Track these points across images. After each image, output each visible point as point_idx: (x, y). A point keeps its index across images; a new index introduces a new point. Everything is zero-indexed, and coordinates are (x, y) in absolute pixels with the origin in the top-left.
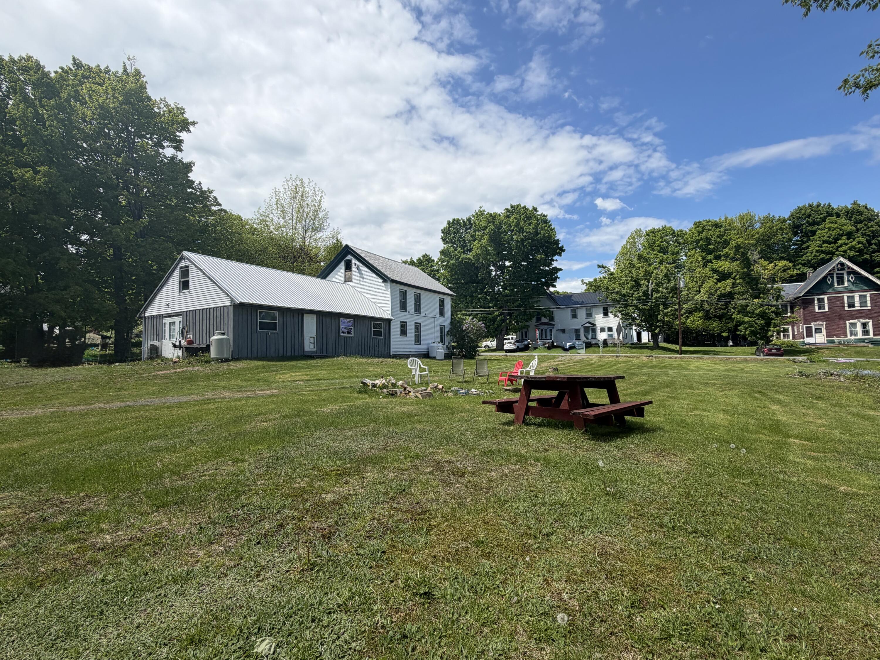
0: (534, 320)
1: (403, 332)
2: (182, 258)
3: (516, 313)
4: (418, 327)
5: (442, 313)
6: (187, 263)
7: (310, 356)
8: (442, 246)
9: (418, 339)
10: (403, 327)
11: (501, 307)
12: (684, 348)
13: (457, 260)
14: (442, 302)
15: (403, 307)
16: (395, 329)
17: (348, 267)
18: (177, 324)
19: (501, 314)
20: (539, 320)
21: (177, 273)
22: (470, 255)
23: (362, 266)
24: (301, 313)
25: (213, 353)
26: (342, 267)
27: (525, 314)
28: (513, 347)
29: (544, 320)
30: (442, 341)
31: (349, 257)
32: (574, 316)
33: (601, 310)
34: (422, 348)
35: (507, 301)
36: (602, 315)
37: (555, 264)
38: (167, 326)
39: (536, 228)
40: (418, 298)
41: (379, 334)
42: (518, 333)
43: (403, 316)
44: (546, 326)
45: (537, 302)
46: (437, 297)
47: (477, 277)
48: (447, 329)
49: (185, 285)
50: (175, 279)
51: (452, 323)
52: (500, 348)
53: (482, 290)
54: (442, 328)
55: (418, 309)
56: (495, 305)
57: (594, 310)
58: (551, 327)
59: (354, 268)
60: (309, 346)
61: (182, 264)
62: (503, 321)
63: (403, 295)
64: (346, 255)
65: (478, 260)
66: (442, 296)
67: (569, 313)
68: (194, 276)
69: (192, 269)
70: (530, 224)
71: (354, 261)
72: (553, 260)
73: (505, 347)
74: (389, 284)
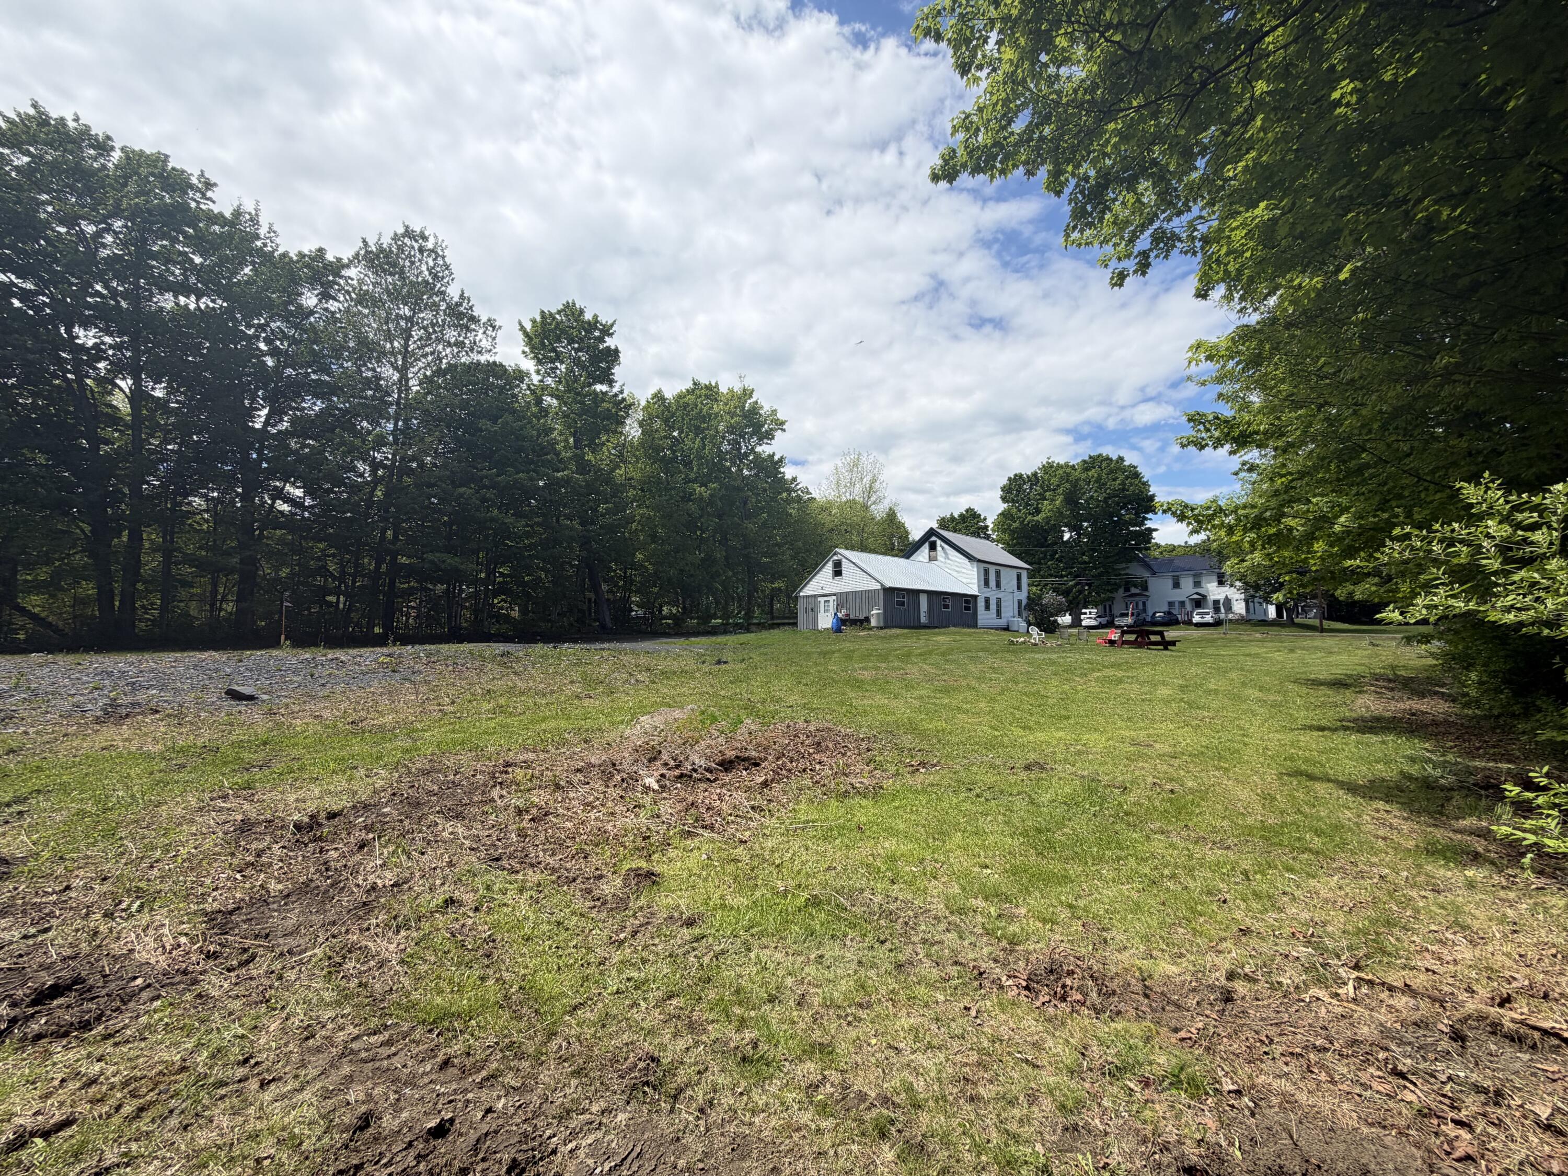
0: (1121, 591)
1: (987, 607)
2: (835, 554)
3: (1097, 583)
4: (999, 601)
5: (1019, 587)
6: (839, 557)
7: (925, 627)
8: (1002, 507)
9: (999, 613)
10: (987, 600)
11: (1077, 576)
12: (1326, 624)
13: (1022, 523)
14: (1019, 577)
15: (986, 583)
16: (981, 604)
17: (933, 547)
18: (831, 603)
19: (1076, 585)
20: (1127, 590)
21: (830, 564)
22: (1039, 518)
23: (946, 547)
24: (918, 592)
25: (873, 622)
26: (926, 546)
27: (1108, 583)
28: (1093, 623)
29: (1134, 590)
30: (1020, 614)
31: (934, 538)
32: (1176, 585)
33: (1215, 578)
34: (1002, 622)
35: (1085, 569)
36: (1216, 584)
37: (1149, 524)
38: (822, 605)
39: (1123, 484)
40: (998, 573)
41: (967, 608)
42: (1100, 607)
43: (987, 593)
44: (1137, 598)
45: (1124, 569)
46: (1015, 572)
47: (1046, 540)
48: (1024, 603)
49: (838, 573)
50: (829, 568)
51: (1029, 598)
52: (1077, 623)
53: (1052, 556)
54: (1020, 602)
55: (998, 585)
56: (1070, 573)
57: (1204, 580)
58: (1144, 599)
59: (939, 549)
60: (923, 620)
61: (835, 558)
62: (1080, 592)
63: (986, 572)
64: (930, 537)
65: (1047, 523)
66: (987, 566)
67: (1169, 582)
68: (845, 565)
69: (844, 561)
70: (1115, 480)
71: (939, 542)
72: (1146, 519)
73: (1084, 623)
74: (975, 564)
